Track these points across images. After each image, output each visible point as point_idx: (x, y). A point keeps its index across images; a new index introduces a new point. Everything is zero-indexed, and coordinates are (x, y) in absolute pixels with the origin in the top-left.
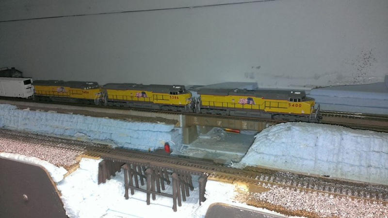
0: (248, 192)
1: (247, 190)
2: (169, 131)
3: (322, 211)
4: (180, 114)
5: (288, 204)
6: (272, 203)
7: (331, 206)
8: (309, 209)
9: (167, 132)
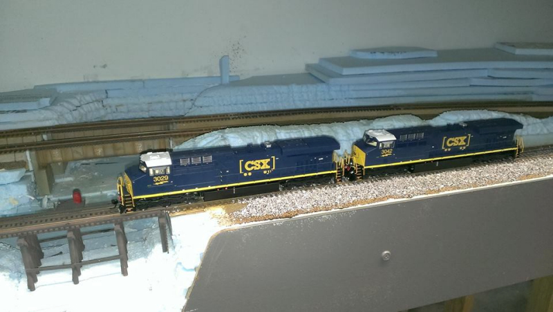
0: (227, 215)
1: (224, 212)
2: (17, 180)
3: (304, 206)
4: (25, 150)
5: (273, 210)
6: (258, 215)
7: (309, 199)
8: (293, 209)
9: (13, 183)
